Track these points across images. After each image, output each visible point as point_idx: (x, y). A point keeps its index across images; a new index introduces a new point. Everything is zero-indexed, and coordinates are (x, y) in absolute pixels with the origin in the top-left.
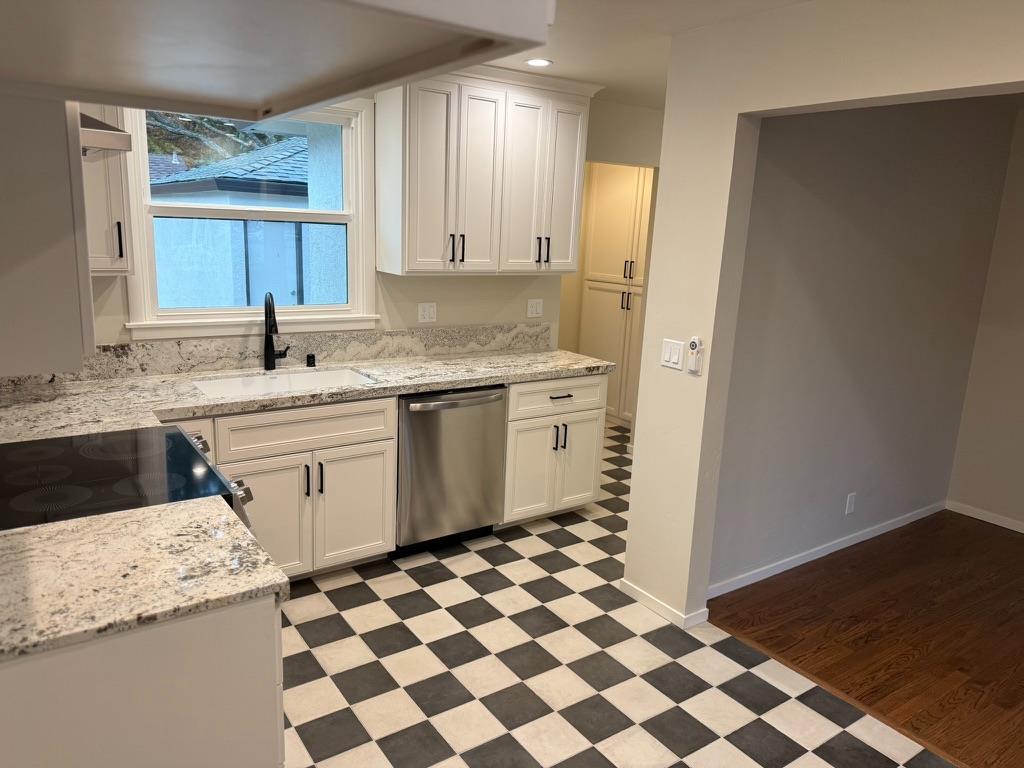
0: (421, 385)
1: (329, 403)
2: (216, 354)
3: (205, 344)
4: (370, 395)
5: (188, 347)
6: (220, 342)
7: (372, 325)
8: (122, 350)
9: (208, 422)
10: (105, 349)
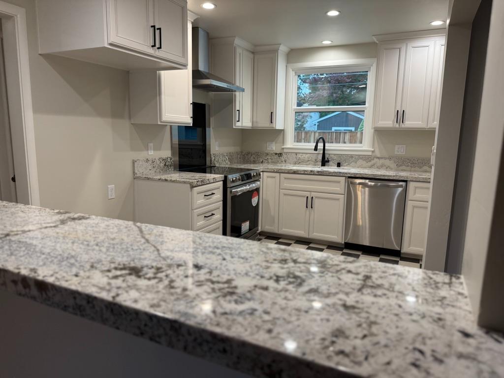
0: (357, 174)
1: (317, 175)
2: (307, 159)
3: (304, 155)
4: (333, 174)
5: (299, 156)
6: (308, 155)
7: (370, 153)
8: (280, 155)
9: (278, 174)
10: (276, 154)
